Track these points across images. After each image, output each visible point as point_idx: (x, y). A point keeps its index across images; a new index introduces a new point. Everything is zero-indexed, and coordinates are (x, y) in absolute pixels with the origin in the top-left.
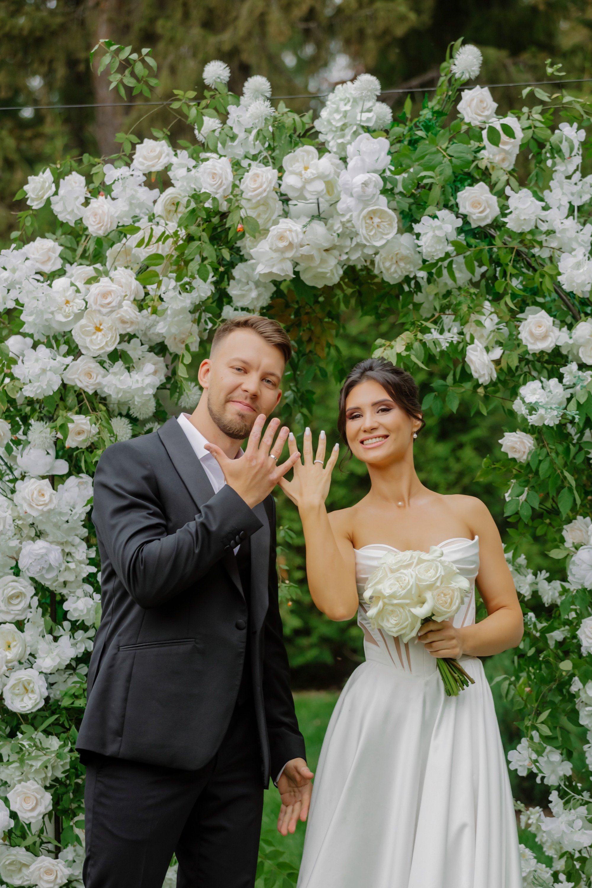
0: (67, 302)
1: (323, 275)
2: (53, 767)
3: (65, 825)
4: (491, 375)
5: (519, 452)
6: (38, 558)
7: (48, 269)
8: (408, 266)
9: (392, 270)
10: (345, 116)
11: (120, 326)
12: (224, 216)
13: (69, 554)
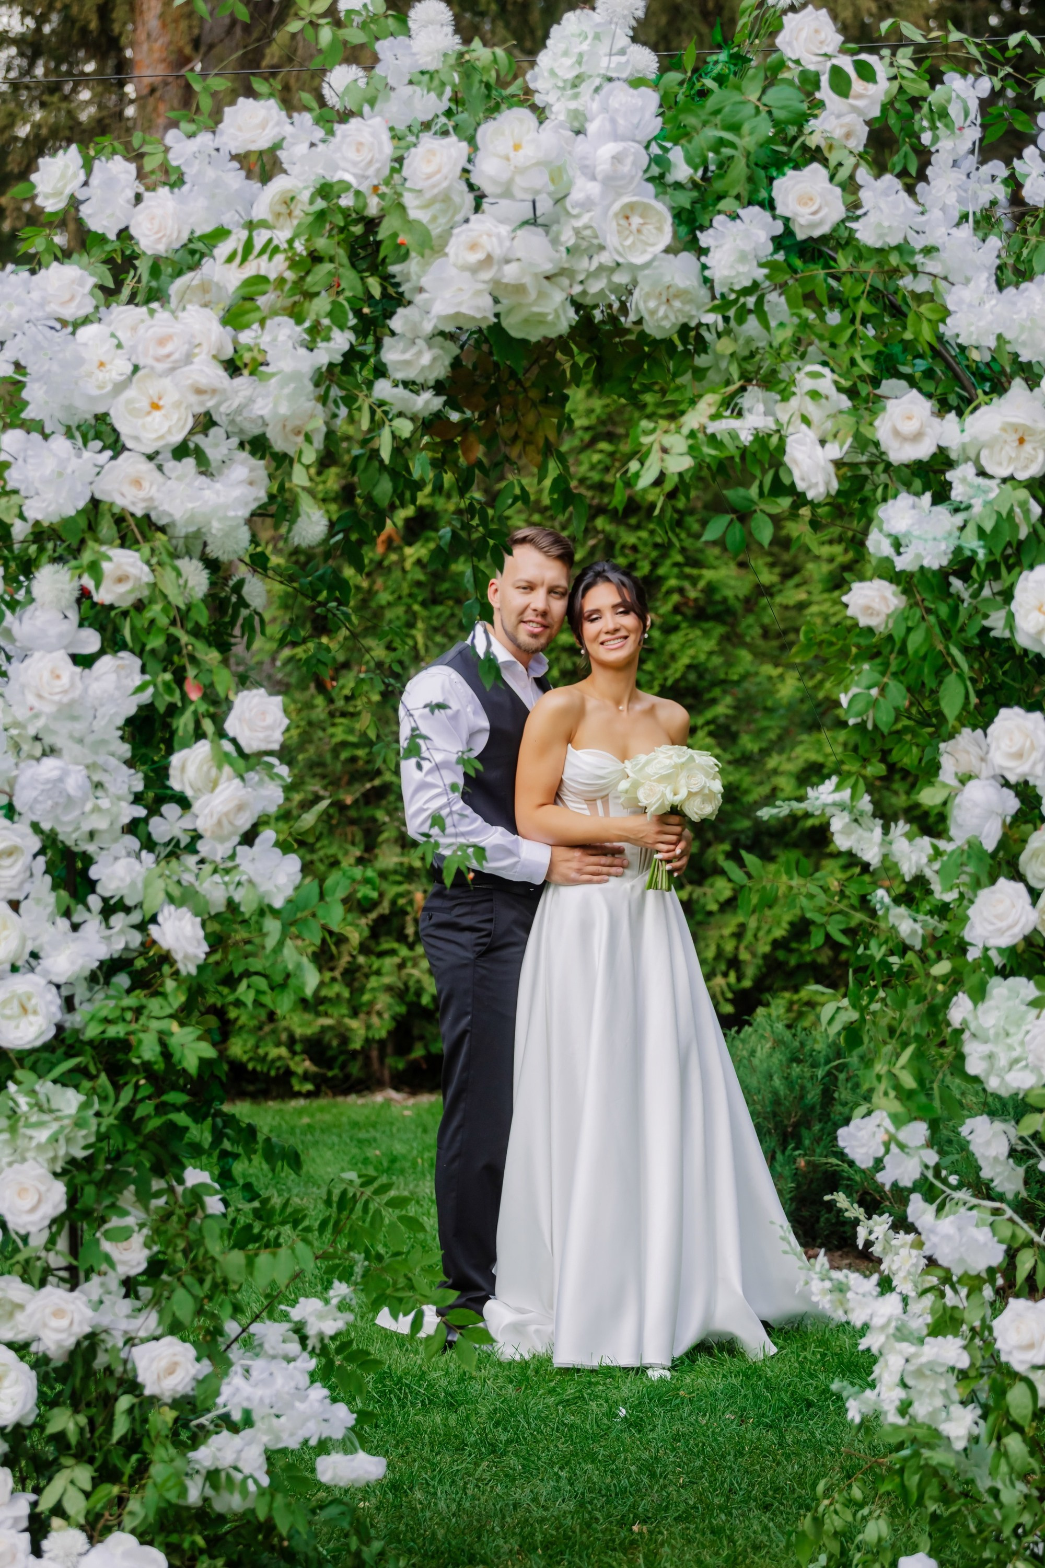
0: (102, 364)
1: (540, 319)
2: (68, 1140)
3: (87, 1237)
4: (827, 484)
5: (878, 614)
6: (49, 786)
7: (71, 312)
8: (687, 308)
9: (661, 313)
10: (579, 63)
11: (193, 399)
12: (372, 224)
13: (98, 785)
